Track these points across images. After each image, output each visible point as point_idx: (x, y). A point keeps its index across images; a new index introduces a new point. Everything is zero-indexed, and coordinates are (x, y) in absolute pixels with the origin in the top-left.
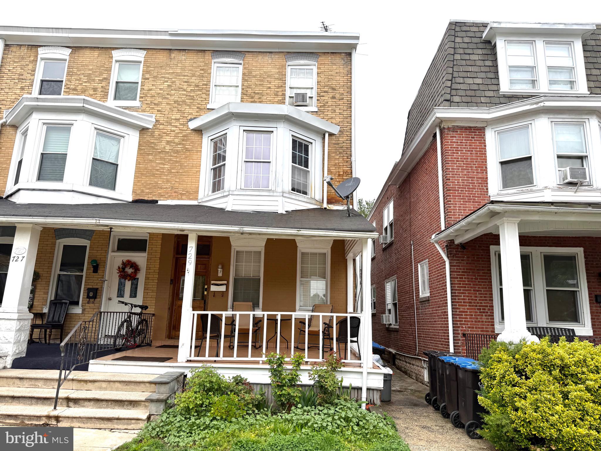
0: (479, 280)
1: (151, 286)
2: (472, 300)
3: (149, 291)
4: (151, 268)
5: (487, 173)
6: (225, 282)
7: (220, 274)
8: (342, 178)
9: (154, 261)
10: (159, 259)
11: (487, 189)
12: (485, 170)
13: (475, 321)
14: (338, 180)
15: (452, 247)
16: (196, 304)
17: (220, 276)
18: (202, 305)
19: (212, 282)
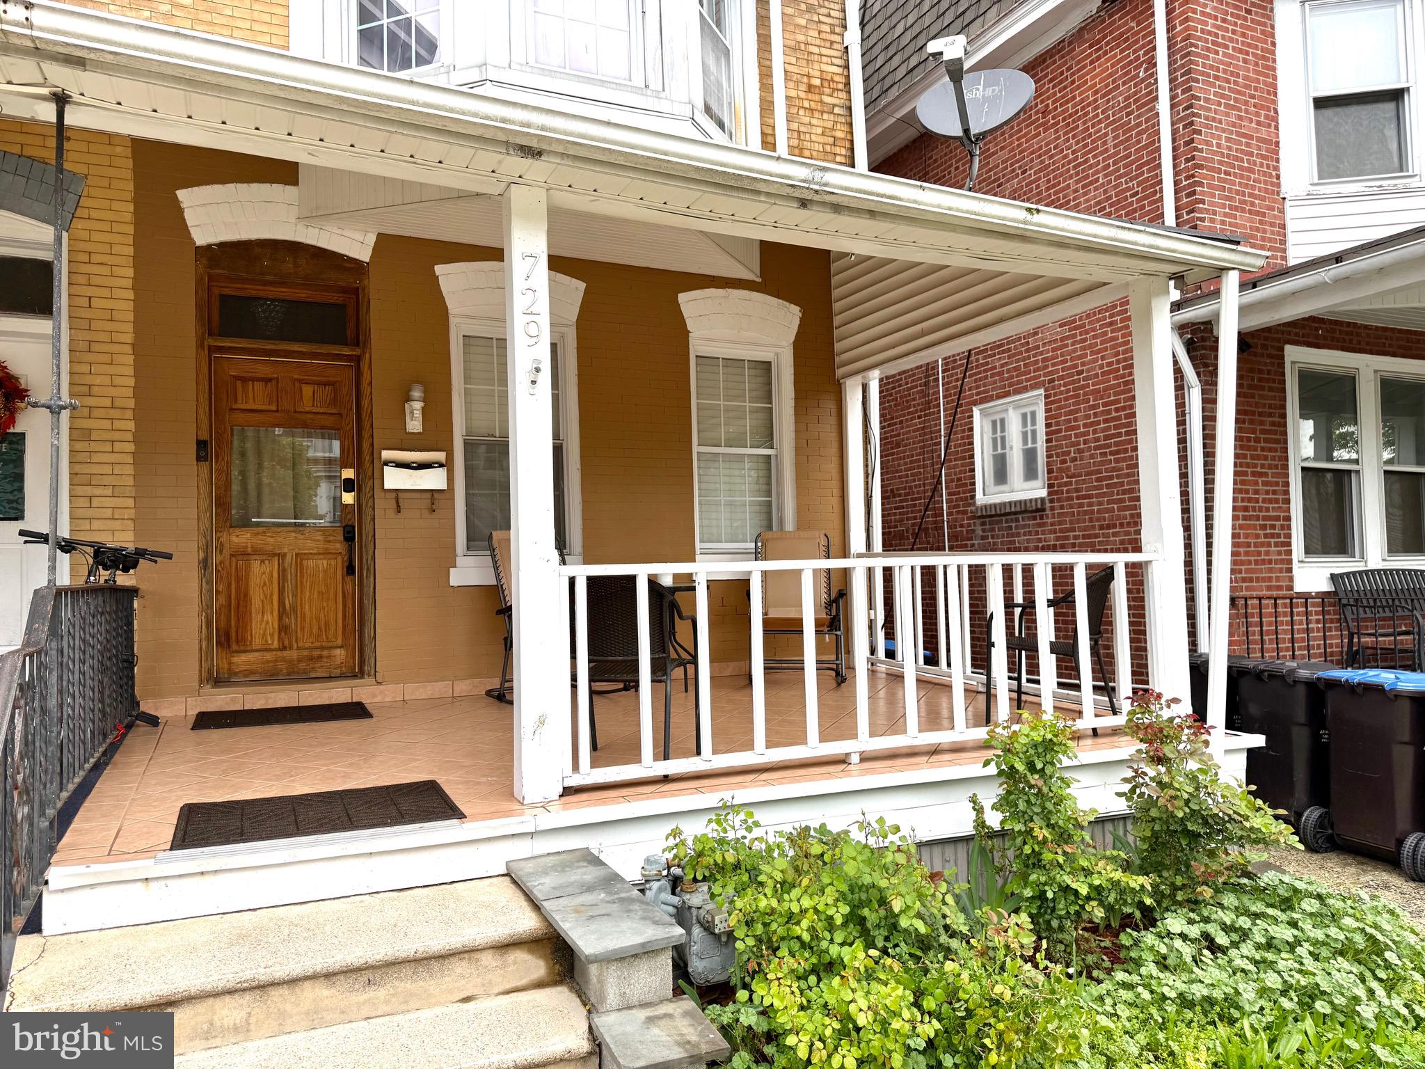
0: (1262, 444)
1: (107, 469)
2: (1249, 500)
3: (98, 491)
4: (95, 390)
5: (1277, 128)
6: (440, 456)
7: (415, 425)
8: (817, 98)
9: (106, 358)
10: (129, 349)
11: (1278, 177)
12: (1273, 120)
13: (1256, 562)
14: (806, 104)
15: (1208, 343)
16: (309, 543)
17: (415, 431)
18: (338, 546)
19: (386, 455)
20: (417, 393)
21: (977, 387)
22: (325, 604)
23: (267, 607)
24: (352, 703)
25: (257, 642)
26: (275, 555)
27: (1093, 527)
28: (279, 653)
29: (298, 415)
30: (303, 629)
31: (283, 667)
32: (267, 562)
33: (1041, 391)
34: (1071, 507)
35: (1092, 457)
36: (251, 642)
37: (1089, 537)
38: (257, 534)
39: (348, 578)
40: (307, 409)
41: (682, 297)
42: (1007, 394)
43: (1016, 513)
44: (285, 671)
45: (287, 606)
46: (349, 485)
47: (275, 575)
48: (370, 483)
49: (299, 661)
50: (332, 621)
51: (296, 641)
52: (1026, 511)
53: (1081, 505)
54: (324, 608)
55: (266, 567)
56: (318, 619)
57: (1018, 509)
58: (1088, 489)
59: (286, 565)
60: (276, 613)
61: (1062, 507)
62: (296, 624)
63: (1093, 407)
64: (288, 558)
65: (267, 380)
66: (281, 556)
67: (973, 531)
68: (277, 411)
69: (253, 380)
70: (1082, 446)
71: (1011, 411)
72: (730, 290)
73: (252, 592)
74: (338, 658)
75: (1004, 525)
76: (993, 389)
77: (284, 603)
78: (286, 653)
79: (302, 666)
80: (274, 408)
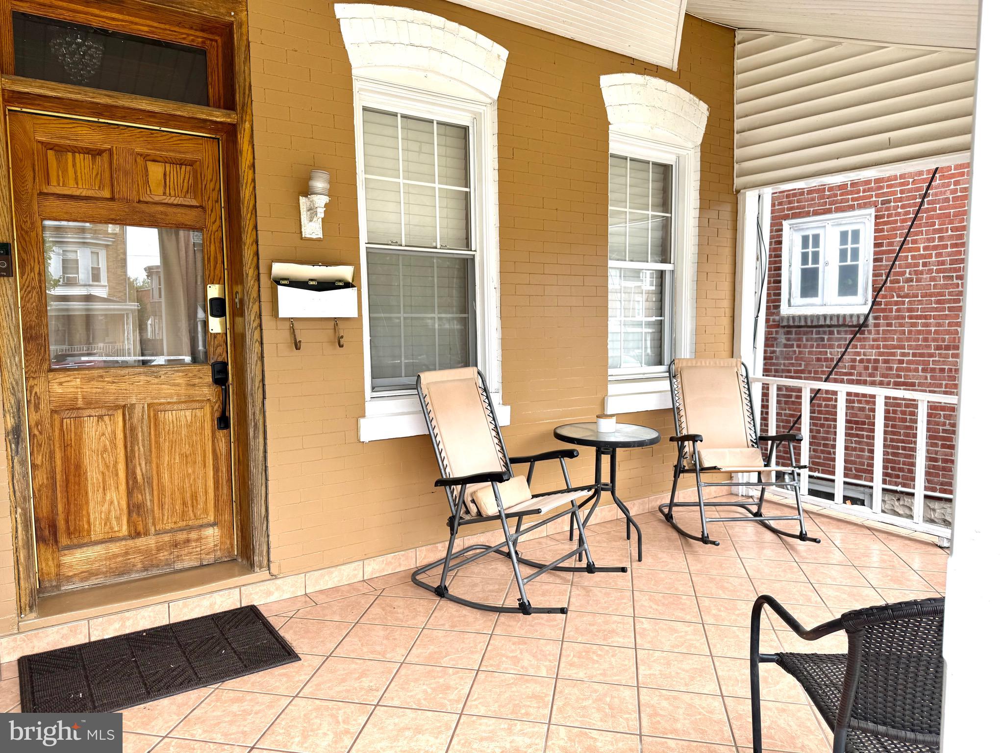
6: (348, 272)
7: (314, 228)
16: (167, 389)
17: (314, 236)
18: (206, 390)
19: (280, 269)
20: (320, 184)
21: (790, 202)
22: (190, 471)
23: (111, 482)
24: (241, 609)
25: (98, 531)
26: (117, 407)
27: (929, 347)
28: (130, 543)
29: (143, 207)
30: (162, 506)
31: (137, 560)
32: (106, 418)
33: (872, 211)
34: (901, 325)
35: (933, 279)
36: (89, 531)
37: (922, 355)
38: (92, 379)
39: (221, 434)
40: (157, 199)
41: (605, 81)
42: (829, 211)
43: (829, 326)
44: (139, 566)
45: (139, 477)
46: (218, 308)
47: (120, 435)
48: (256, 308)
49: (159, 549)
50: (201, 491)
51: (154, 524)
52: (844, 325)
53: (914, 325)
54: (189, 475)
55: (107, 426)
56: (182, 491)
57: (835, 322)
58: (923, 310)
59: (135, 421)
60: (123, 487)
61: (889, 325)
62: (152, 501)
63: (940, 231)
64: (138, 411)
65: (95, 153)
66: (127, 410)
67: (776, 339)
68: (112, 199)
69: (75, 150)
70: (921, 268)
71: (829, 227)
72: (648, 77)
73: (86, 461)
74: (211, 540)
75: (814, 336)
76: (810, 206)
77: (134, 473)
78: (141, 542)
79: (163, 556)
80: (106, 194)
